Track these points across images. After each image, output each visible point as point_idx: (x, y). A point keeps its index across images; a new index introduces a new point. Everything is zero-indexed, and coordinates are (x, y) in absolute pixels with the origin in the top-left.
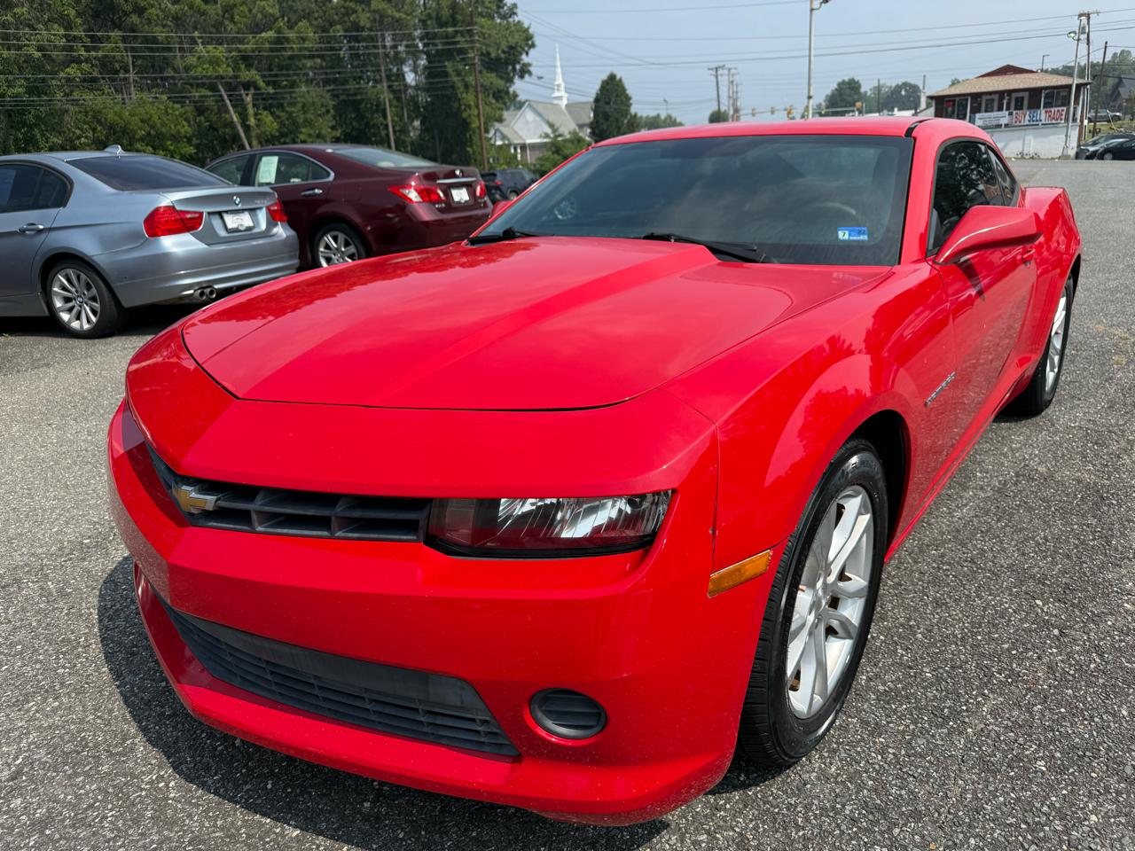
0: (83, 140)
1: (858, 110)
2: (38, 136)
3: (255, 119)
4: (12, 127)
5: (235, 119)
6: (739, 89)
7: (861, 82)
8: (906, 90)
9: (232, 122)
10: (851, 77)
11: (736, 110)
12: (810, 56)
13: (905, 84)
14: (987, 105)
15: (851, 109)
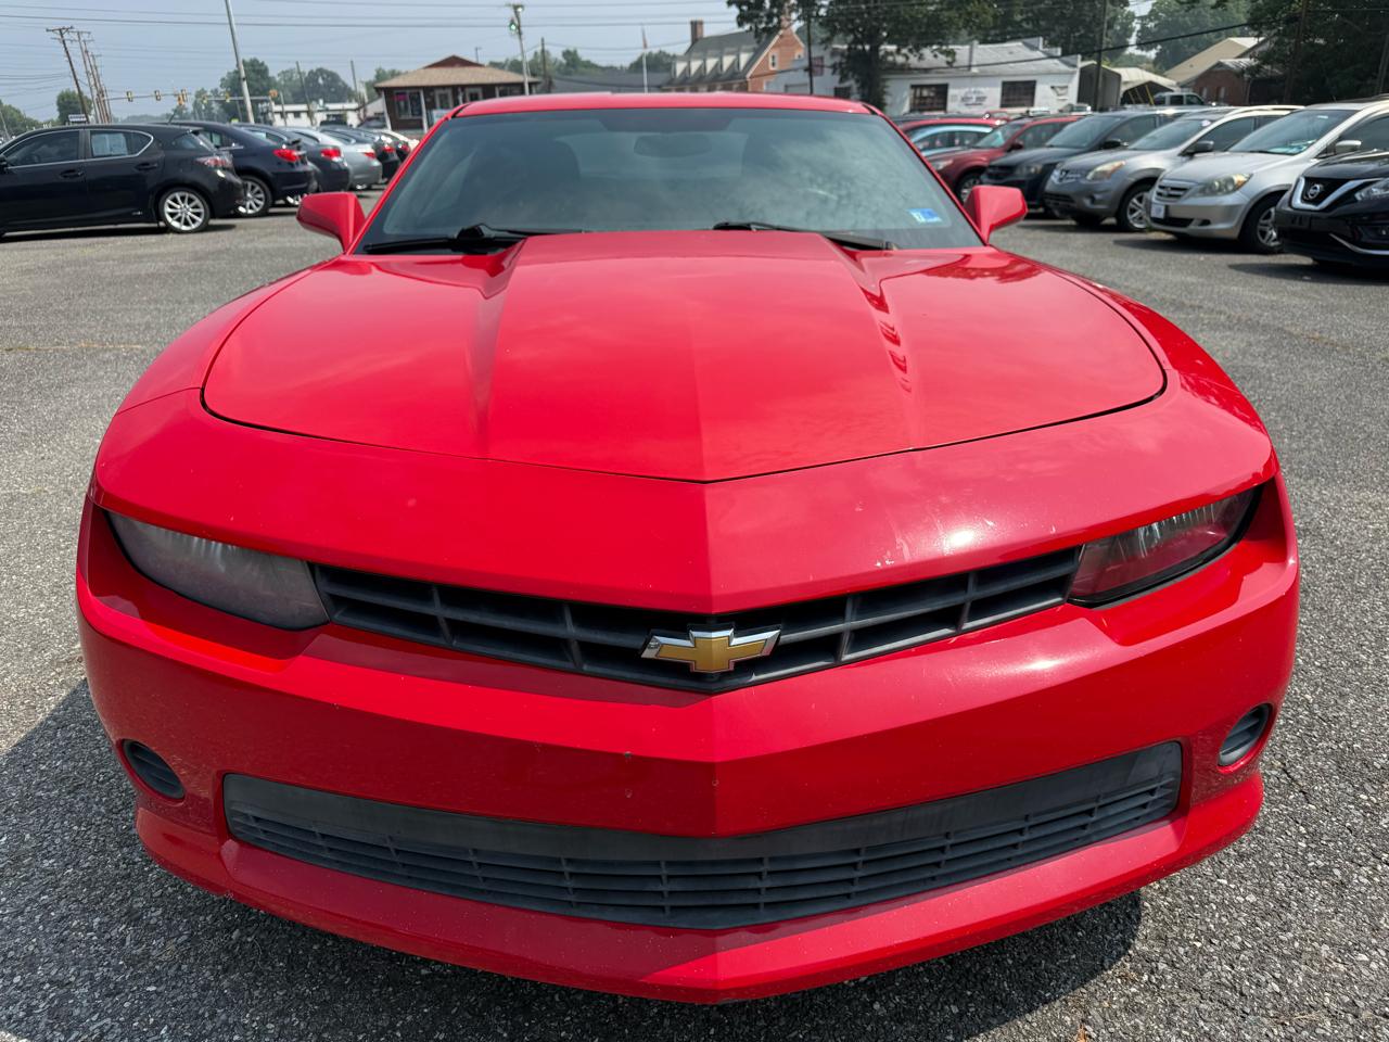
1: (273, 99)
6: (98, 60)
7: (266, 63)
8: (323, 79)
10: (252, 57)
11: (101, 93)
12: (230, 24)
13: (321, 71)
14: (441, 102)
15: (265, 98)
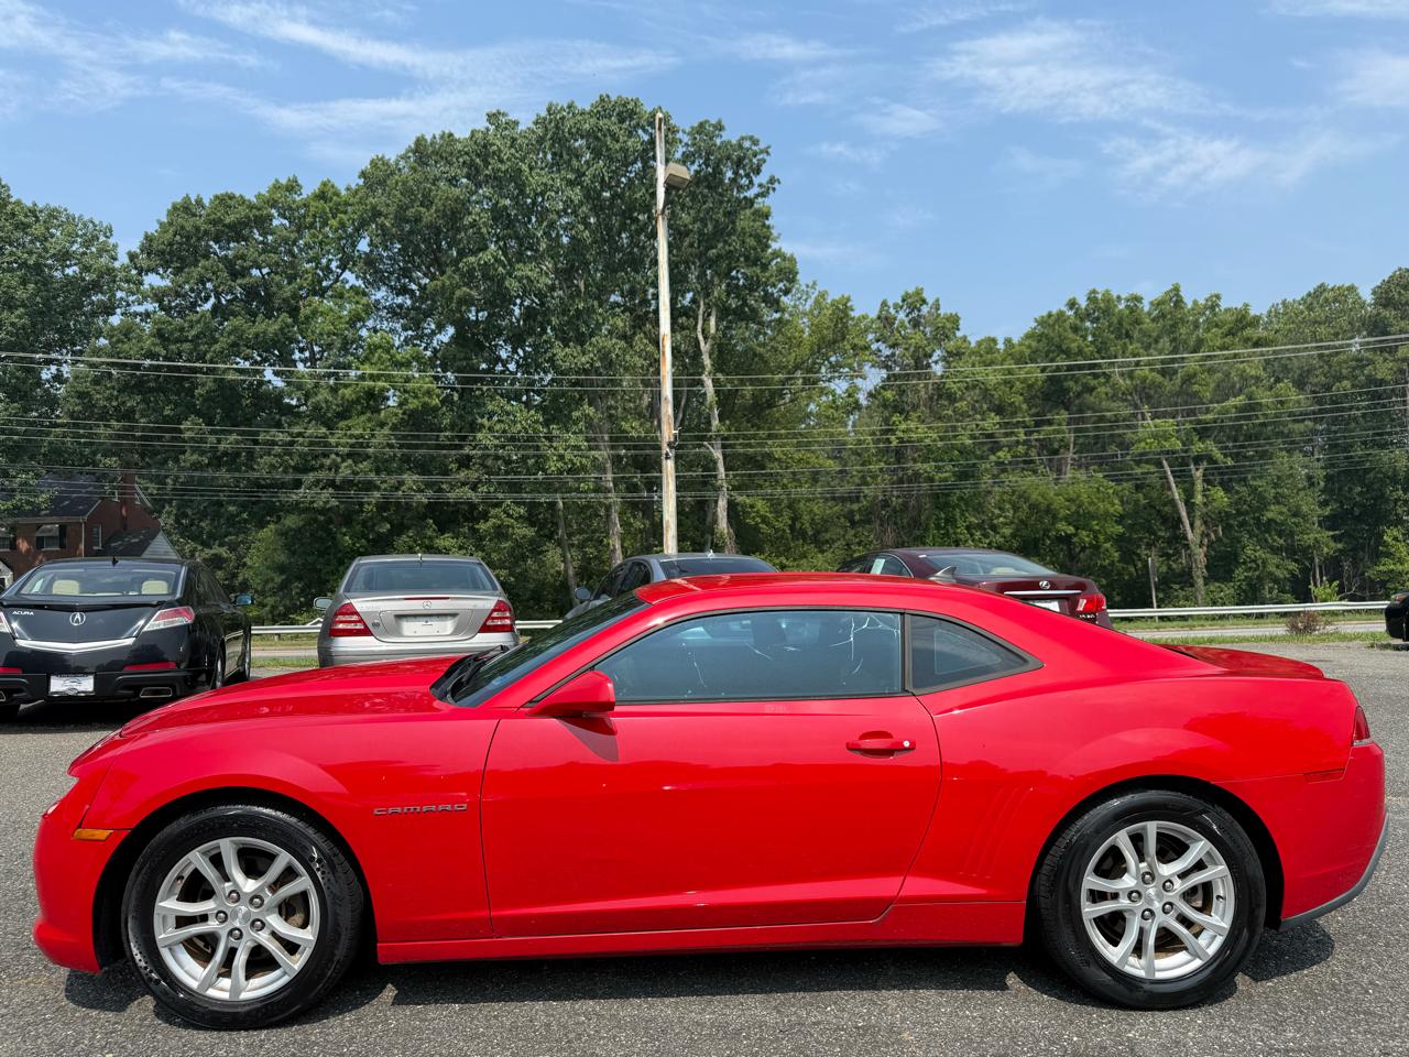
0: (1001, 519)
2: (958, 516)
3: (1204, 495)
4: (937, 507)
5: (1177, 497)
9: (1173, 500)
